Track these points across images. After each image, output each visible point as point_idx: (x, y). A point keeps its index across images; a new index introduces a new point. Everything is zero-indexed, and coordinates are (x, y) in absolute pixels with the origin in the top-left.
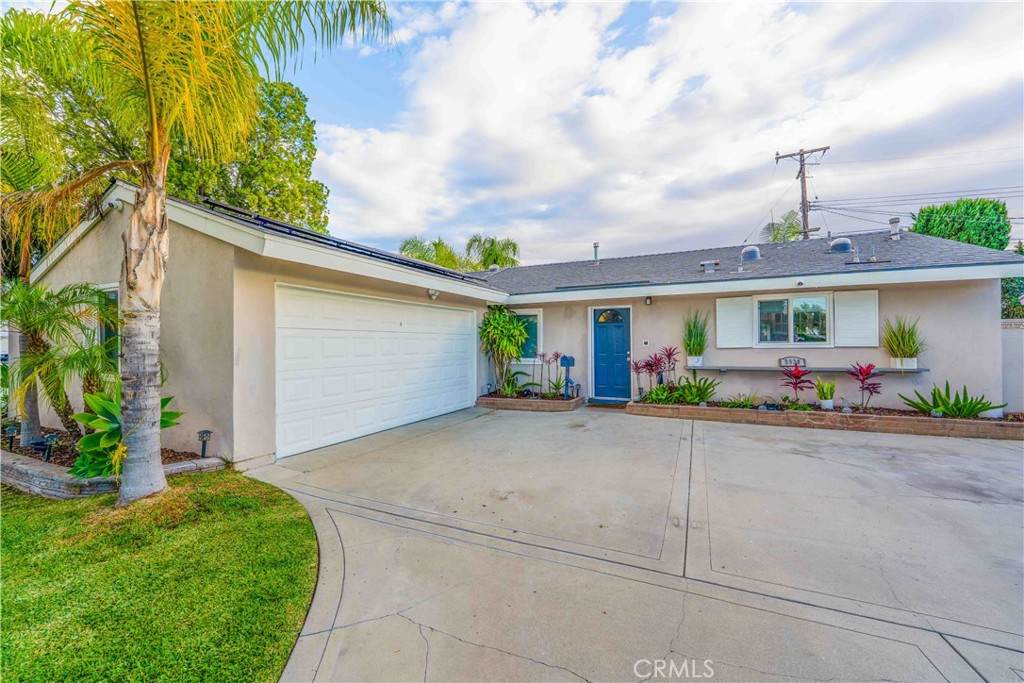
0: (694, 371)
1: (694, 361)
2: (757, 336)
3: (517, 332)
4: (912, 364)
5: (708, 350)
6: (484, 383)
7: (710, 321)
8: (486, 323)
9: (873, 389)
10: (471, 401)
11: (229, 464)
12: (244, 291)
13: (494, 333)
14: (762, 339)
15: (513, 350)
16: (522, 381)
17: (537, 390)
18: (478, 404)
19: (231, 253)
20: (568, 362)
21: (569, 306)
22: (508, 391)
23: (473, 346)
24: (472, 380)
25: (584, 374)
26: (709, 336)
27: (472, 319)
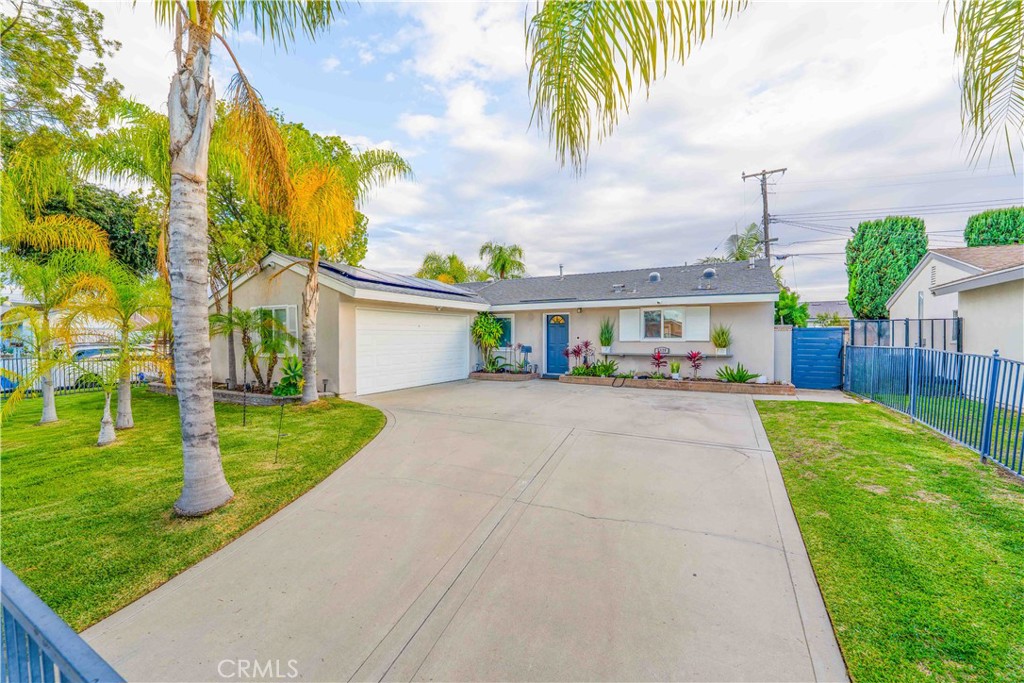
0: (606, 356)
1: (605, 350)
2: (643, 334)
3: (494, 330)
4: (723, 352)
5: (614, 343)
6: (475, 362)
7: (616, 324)
8: (476, 324)
9: (696, 367)
10: (465, 375)
11: (337, 395)
12: (343, 313)
13: (480, 330)
14: (646, 336)
15: (492, 341)
16: (501, 362)
17: (507, 368)
18: (470, 377)
19: (338, 295)
20: (528, 350)
21: (531, 313)
22: (490, 369)
23: (468, 340)
24: (468, 360)
25: (539, 358)
26: (615, 334)
27: (466, 322)
